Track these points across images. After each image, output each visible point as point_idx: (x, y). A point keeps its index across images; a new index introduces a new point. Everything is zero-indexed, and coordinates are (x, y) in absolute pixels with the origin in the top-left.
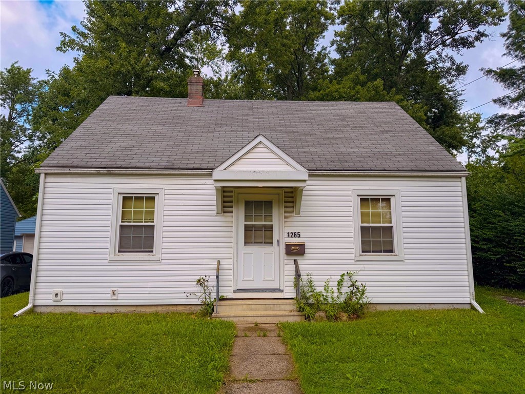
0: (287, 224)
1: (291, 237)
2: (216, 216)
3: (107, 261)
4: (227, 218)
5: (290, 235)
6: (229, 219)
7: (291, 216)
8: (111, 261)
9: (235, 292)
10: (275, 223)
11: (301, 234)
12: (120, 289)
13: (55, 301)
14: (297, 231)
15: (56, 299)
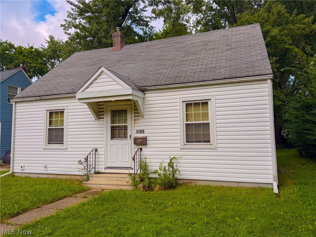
0: (136, 125)
1: (139, 133)
2: (95, 121)
3: (42, 149)
4: (101, 122)
5: (138, 132)
6: (102, 123)
7: (139, 119)
8: (44, 149)
9: (105, 168)
10: (129, 124)
11: (145, 131)
12: (48, 165)
13: (21, 170)
14: (142, 129)
15: (21, 169)
